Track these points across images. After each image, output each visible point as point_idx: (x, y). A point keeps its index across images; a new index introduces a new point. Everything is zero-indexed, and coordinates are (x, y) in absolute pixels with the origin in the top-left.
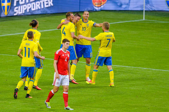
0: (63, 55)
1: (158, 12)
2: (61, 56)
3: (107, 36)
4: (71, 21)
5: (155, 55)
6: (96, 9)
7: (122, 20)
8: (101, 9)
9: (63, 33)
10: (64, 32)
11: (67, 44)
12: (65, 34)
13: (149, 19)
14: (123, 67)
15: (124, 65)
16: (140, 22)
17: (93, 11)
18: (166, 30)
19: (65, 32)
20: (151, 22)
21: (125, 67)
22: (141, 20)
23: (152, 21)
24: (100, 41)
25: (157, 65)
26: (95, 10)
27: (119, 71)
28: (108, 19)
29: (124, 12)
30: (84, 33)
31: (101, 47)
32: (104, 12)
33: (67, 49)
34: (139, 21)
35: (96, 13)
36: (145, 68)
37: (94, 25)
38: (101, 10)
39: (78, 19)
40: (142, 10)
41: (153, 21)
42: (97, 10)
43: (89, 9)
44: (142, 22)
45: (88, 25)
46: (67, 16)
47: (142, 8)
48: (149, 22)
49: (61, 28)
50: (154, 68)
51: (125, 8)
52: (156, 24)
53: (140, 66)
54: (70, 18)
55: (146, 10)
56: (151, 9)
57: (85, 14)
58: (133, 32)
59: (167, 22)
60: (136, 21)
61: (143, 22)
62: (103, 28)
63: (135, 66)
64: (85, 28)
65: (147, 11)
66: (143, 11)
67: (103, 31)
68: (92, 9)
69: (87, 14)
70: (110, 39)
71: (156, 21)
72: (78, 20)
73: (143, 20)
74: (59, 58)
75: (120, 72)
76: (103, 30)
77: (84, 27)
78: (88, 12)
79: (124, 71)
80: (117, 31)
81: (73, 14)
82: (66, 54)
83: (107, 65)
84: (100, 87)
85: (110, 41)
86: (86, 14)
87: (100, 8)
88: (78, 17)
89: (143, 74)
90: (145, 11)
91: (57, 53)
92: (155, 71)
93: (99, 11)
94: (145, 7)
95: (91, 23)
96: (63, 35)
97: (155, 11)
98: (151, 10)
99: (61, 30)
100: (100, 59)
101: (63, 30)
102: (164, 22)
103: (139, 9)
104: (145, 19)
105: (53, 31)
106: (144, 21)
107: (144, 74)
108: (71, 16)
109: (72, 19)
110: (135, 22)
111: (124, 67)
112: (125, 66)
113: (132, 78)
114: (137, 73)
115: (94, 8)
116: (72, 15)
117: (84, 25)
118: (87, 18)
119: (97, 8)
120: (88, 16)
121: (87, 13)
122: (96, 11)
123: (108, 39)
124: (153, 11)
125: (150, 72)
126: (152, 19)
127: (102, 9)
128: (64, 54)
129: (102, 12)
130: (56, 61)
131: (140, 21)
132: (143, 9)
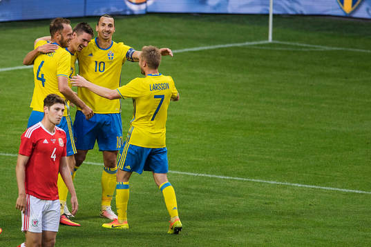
0: (46, 141)
1: (309, 18)
2: (40, 143)
3: (155, 87)
4: (63, 45)
5: (301, 143)
6: (131, 11)
7: (208, 41)
8: (146, 9)
9: (38, 79)
10: (40, 76)
11: (58, 109)
12: (42, 80)
13: (285, 40)
14: (209, 178)
15: (213, 172)
16: (260, 48)
17: (126, 15)
18: (333, 70)
19: (42, 75)
20: (290, 49)
21: (215, 178)
22: (261, 42)
23: (293, 44)
24: (134, 100)
25: (306, 173)
26: (128, 13)
27: (196, 190)
28: (166, 37)
29: (212, 18)
30: (100, 79)
31: (138, 120)
32: (157, 18)
33: (57, 125)
34: (254, 45)
35: (133, 20)
36: (272, 182)
37: (128, 54)
38: (148, 13)
39: (85, 40)
40: (265, 12)
41: (298, 44)
42: (136, 13)
43: (114, 9)
44: (264, 48)
45: (111, 56)
46: (53, 31)
47: (264, 7)
48: (285, 49)
49: (33, 63)
50: (299, 183)
51: (215, 8)
52: (305, 53)
53: (257, 175)
54: (62, 38)
55: (277, 12)
56: (292, 9)
57: (104, 25)
58: (240, 75)
59: (334, 49)
60: (247, 43)
61: (269, 48)
62: (142, 64)
63: (243, 175)
64: (102, 65)
65: (279, 15)
66: (268, 15)
67: (144, 73)
68: (121, 10)
69: (110, 25)
70: (162, 97)
71: (305, 45)
72: (86, 44)
73: (266, 42)
74: (33, 150)
75: (202, 191)
76: (142, 70)
77: (99, 61)
78: (112, 19)
79: (212, 188)
80: (194, 74)
81: (69, 26)
82: (53, 137)
83: (154, 172)
84: (143, 234)
85: (162, 101)
86: (107, 23)
87: (143, 7)
88: (85, 35)
89: (266, 198)
90: (274, 15)
91: (28, 135)
92: (302, 190)
93: (140, 15)
94: (274, 4)
95: (121, 49)
96: (38, 83)
97: (303, 15)
98: (291, 12)
99: (32, 69)
100: (133, 153)
101: (39, 69)
102: (327, 48)
103: (257, 10)
104: (273, 39)
105: (7, 71)
106: (270, 45)
107: (269, 199)
108: (64, 29)
109: (66, 38)
110: (244, 48)
111: (212, 178)
112: (213, 176)
113: (235, 211)
114: (251, 197)
115: (126, 6)
116: (67, 28)
117: (99, 55)
118: (110, 37)
119: (135, 8)
120: (112, 29)
121: (108, 20)
122: (133, 15)
123: (156, 97)
124: (297, 15)
125: (287, 192)
126: (294, 40)
127: (149, 10)
128: (49, 137)
129: (149, 18)
130: (22, 159)
131: (258, 45)
132: (268, 10)
